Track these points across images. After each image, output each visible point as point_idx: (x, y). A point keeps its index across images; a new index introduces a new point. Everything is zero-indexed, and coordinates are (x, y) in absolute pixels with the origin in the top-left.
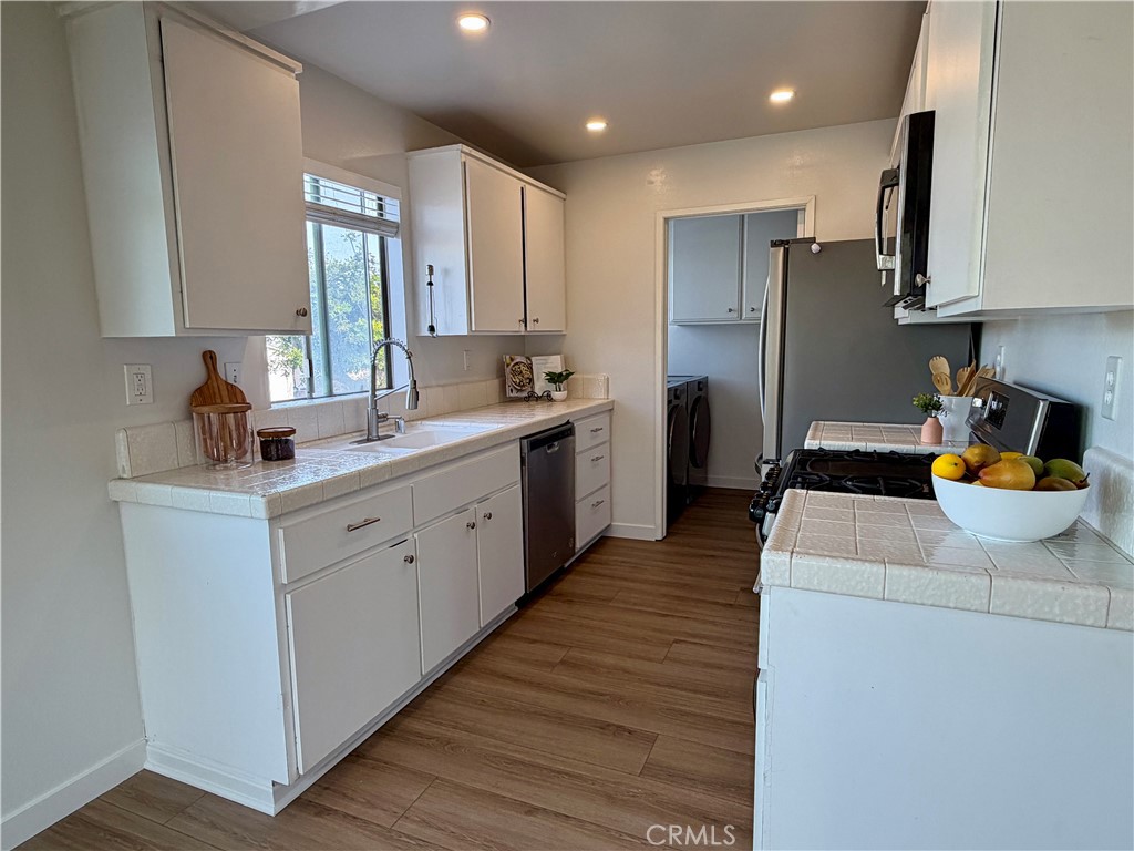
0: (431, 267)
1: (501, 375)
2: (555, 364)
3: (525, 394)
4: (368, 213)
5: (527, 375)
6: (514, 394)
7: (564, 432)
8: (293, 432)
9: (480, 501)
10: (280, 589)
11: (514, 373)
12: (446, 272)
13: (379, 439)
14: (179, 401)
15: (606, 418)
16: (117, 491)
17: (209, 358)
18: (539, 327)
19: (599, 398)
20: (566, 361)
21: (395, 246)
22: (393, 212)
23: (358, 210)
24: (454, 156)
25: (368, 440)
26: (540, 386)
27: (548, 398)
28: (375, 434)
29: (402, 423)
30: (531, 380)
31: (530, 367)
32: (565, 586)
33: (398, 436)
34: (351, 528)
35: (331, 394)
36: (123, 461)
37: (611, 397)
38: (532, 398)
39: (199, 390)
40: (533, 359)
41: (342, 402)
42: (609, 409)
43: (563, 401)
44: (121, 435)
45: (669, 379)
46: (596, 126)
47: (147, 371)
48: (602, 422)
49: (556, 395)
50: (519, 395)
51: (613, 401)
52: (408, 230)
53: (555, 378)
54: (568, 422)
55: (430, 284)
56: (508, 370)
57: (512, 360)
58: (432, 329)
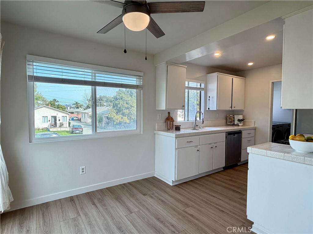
0: (209, 96)
1: (226, 119)
2: (241, 117)
3: (232, 124)
4: (198, 87)
5: (233, 119)
6: (229, 124)
7: (239, 133)
8: (180, 126)
9: (215, 143)
10: (176, 149)
11: (229, 119)
12: (213, 97)
13: (196, 129)
14: (164, 120)
15: (254, 131)
16: (155, 132)
17: (169, 113)
18: (235, 109)
19: (252, 126)
20: (244, 116)
21: (203, 92)
22: (203, 86)
23: (196, 87)
24: (215, 75)
25: (194, 129)
26: (236, 122)
27: (238, 125)
29: (201, 127)
30: (234, 121)
31: (234, 118)
33: (200, 129)
34: (188, 142)
35: (188, 120)
36: (156, 128)
37: (256, 126)
38: (234, 125)
39: (167, 118)
40: (235, 116)
41: (190, 122)
42: (255, 129)
43: (242, 126)
44: (156, 124)
45: (273, 123)
46: (250, 64)
47: (161, 114)
48: (252, 132)
49: (240, 124)
50: (230, 124)
51: (256, 127)
52: (206, 90)
53: (239, 120)
54: (240, 130)
55: (209, 100)
56: (228, 118)
57: (229, 116)
58: (209, 109)
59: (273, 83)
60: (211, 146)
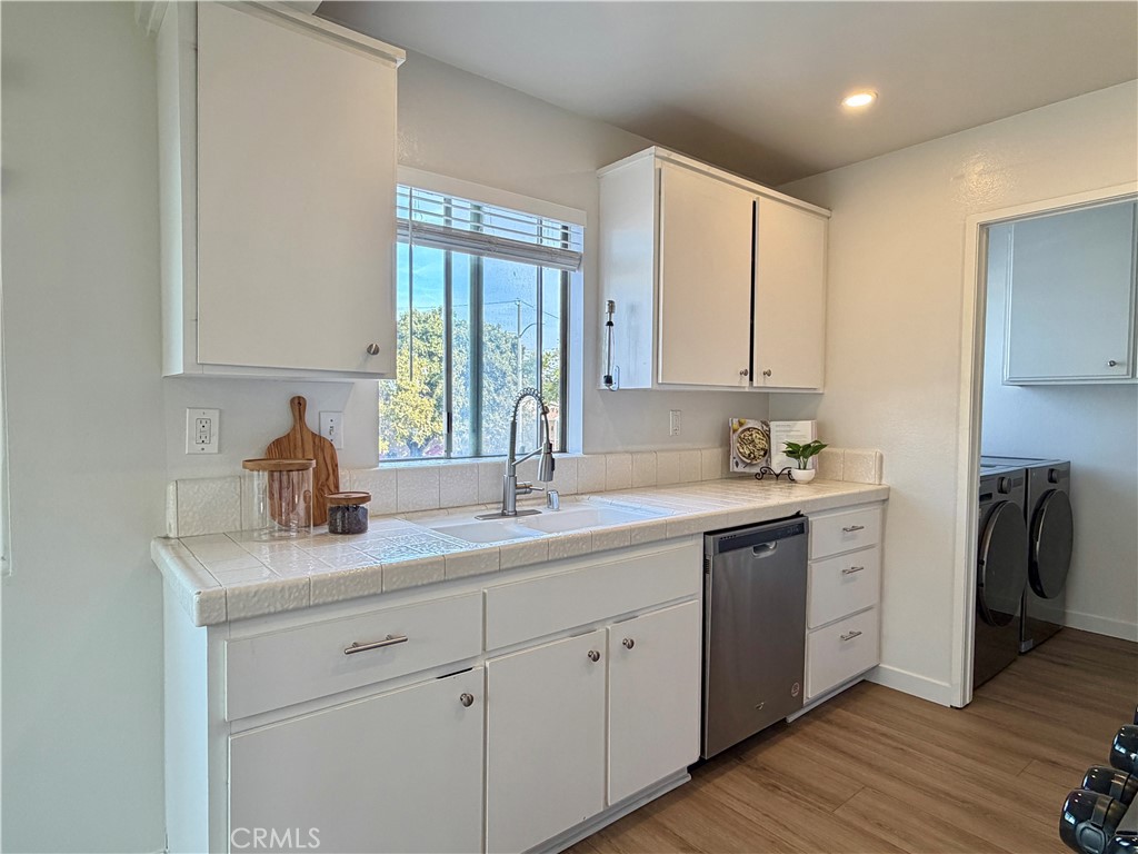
0: (611, 304)
1: (726, 443)
2: (803, 433)
3: (756, 470)
4: (546, 243)
5: (761, 444)
6: (741, 469)
7: (794, 527)
9: (620, 619)
10: (218, 728)
11: (742, 441)
12: (633, 309)
13: (516, 514)
15: (876, 511)
17: (298, 404)
18: (771, 382)
19: (867, 482)
20: (820, 428)
21: (577, 279)
22: (577, 244)
23: (534, 241)
24: (648, 160)
25: (503, 515)
26: (779, 461)
27: (786, 477)
28: (511, 509)
29: (554, 496)
30: (767, 452)
31: (767, 436)
32: (775, 755)
33: (545, 512)
34: (355, 649)
35: (477, 454)
37: (886, 482)
38: (765, 475)
39: (277, 443)
40: (773, 425)
42: (883, 500)
43: (809, 483)
44: (171, 488)
45: (984, 461)
46: (859, 101)
47: (214, 416)
48: (868, 517)
49: (798, 474)
50: (747, 470)
51: (889, 489)
52: (592, 262)
53: (795, 451)
54: (798, 515)
55: (610, 324)
56: (734, 437)
57: (741, 424)
58: (609, 380)
59: (985, 228)
60: (594, 642)
